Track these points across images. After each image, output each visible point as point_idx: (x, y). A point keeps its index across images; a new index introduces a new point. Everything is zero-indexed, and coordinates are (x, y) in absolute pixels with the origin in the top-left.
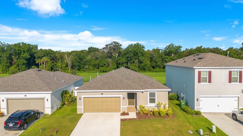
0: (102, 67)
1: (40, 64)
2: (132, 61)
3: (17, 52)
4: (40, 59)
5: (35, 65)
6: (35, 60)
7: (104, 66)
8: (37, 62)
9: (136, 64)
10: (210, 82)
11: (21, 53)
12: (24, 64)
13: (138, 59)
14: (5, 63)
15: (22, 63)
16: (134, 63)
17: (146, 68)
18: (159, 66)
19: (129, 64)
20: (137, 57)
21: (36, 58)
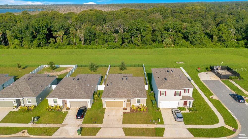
0: (110, 42)
1: (56, 36)
2: (135, 36)
3: (38, 29)
4: (56, 32)
5: (52, 38)
6: (52, 33)
7: (112, 41)
8: (54, 35)
9: (139, 38)
10: (165, 95)
11: (40, 29)
12: (44, 38)
13: (141, 34)
14: (29, 38)
15: (42, 37)
16: (138, 37)
17: (147, 43)
18: (158, 41)
19: (133, 38)
20: (139, 32)
21: (52, 31)
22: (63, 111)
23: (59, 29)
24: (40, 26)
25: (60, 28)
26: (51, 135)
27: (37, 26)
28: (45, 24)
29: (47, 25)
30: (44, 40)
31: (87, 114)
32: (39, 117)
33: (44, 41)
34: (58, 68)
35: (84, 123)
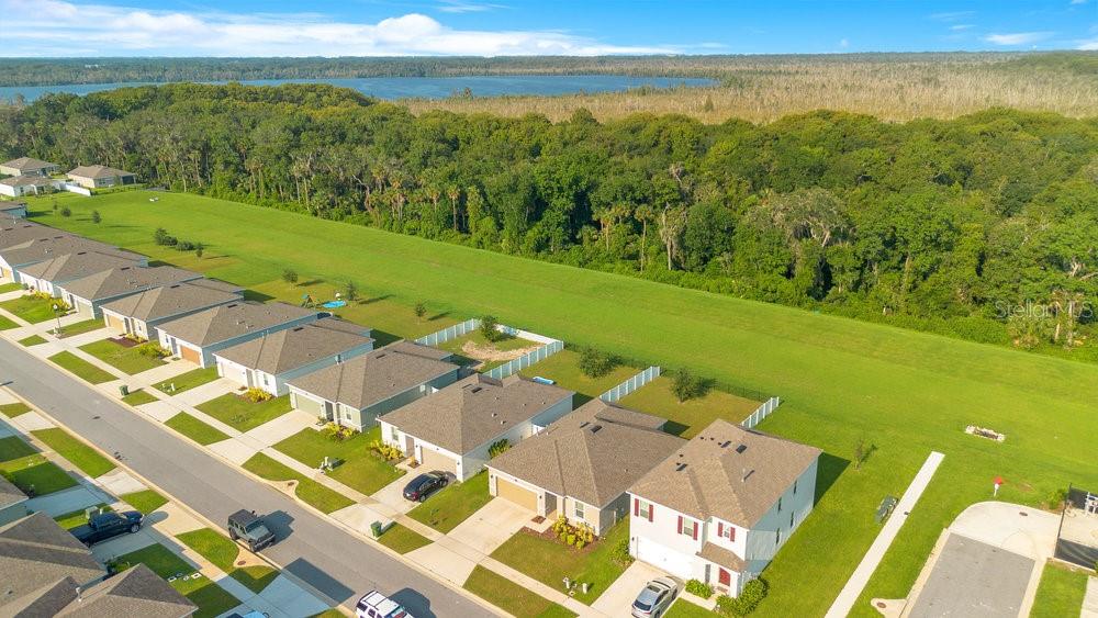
1: (602, 221)
2: (885, 264)
4: (602, 208)
5: (589, 225)
6: (590, 208)
7: (775, 270)
8: (595, 217)
10: (650, 519)
11: (551, 195)
12: (561, 223)
19: (876, 272)
21: (591, 205)
22: (399, 466)
23: (615, 198)
24: (553, 184)
25: (619, 196)
26: (327, 513)
27: (542, 183)
28: (570, 180)
29: (576, 181)
30: (561, 229)
31: (438, 497)
32: (341, 462)
33: (558, 234)
34: (513, 337)
35: (412, 514)
